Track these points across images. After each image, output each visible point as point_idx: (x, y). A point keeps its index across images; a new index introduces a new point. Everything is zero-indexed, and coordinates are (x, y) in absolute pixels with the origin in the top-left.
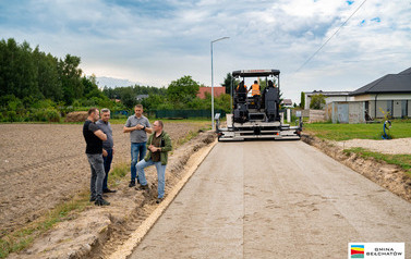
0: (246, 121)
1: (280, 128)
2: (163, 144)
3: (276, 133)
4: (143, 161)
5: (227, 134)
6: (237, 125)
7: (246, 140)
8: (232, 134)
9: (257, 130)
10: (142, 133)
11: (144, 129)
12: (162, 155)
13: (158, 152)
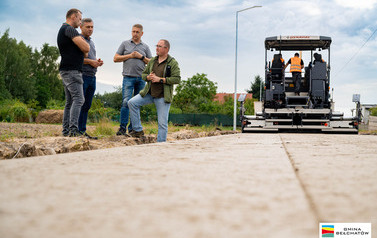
0: (282, 107)
1: (329, 117)
2: (169, 73)
3: (324, 124)
4: (138, 96)
5: (254, 123)
6: (269, 111)
7: (281, 131)
8: (262, 123)
9: (297, 119)
10: (140, 64)
11: (142, 59)
12: (166, 89)
13: (160, 84)
